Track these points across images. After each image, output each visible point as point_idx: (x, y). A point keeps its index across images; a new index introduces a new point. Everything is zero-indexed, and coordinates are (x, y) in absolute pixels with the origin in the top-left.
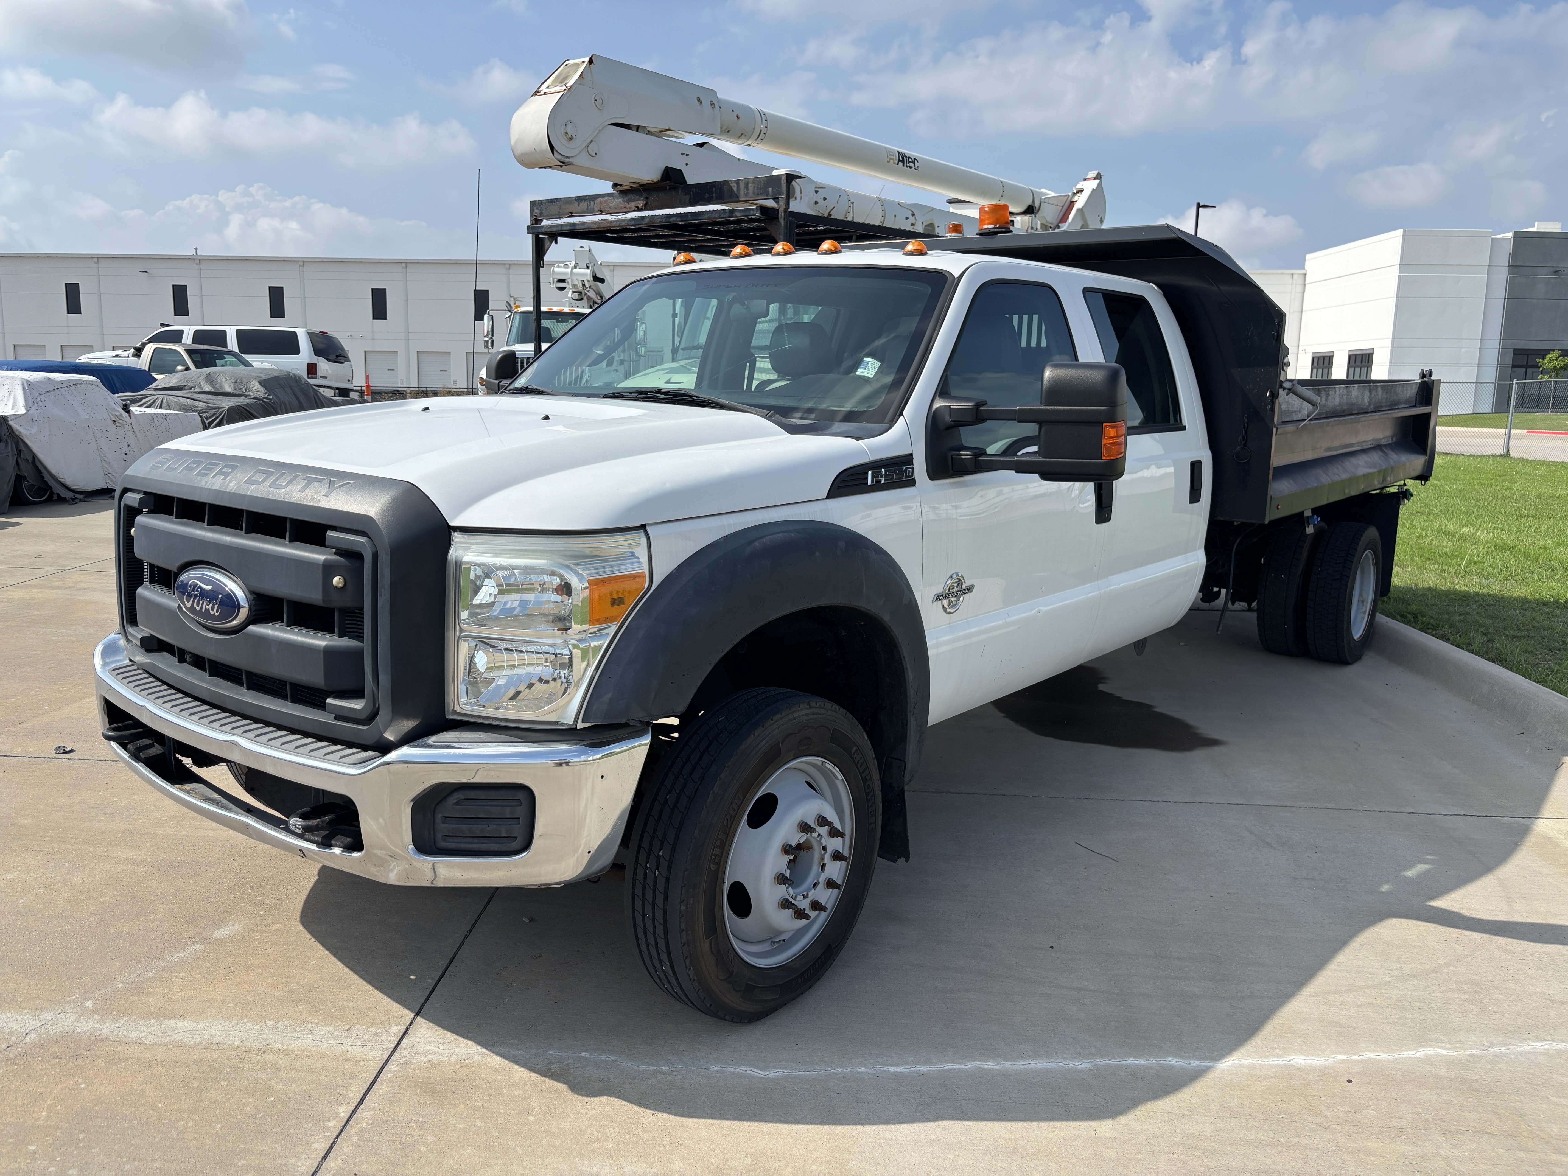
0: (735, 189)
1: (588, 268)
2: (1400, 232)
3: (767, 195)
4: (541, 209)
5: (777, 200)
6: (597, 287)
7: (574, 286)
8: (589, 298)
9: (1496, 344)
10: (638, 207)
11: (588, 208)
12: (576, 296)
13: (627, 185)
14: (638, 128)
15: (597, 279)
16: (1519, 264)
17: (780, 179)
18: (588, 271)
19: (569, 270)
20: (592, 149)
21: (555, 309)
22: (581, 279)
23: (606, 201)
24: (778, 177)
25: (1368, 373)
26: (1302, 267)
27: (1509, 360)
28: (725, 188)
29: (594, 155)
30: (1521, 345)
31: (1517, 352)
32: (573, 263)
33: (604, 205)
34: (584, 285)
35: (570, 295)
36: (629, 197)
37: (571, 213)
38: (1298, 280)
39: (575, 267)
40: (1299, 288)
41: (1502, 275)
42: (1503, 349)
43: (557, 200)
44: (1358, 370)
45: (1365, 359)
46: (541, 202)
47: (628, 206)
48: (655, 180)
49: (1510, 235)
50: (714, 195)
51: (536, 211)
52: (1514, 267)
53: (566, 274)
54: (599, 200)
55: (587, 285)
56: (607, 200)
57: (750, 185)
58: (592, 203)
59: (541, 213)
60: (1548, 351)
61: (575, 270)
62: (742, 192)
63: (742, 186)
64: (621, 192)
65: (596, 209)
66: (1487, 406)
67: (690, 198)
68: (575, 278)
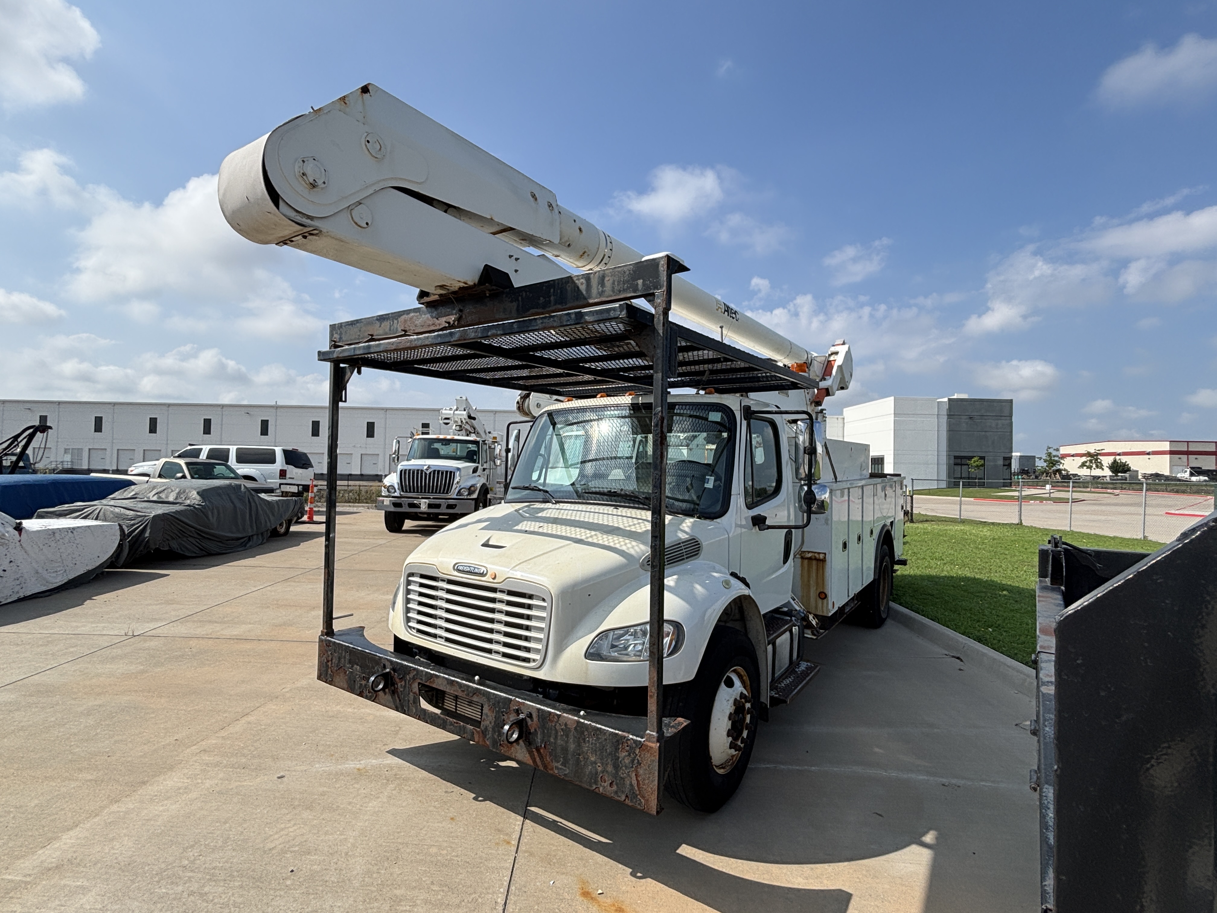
0: (583, 288)
1: (465, 410)
2: (892, 398)
3: (635, 291)
4: (341, 334)
5: (651, 298)
6: (472, 423)
7: (456, 422)
8: (466, 430)
9: (945, 453)
10: (449, 323)
11: (390, 330)
12: (458, 428)
13: (435, 294)
14: (447, 207)
15: (470, 417)
16: (952, 413)
17: (657, 265)
18: (465, 413)
19: (452, 412)
20: (361, 214)
21: (442, 437)
22: (460, 417)
23: (411, 318)
24: (654, 263)
25: (882, 469)
26: (842, 414)
27: (952, 461)
28: (569, 288)
29: (366, 226)
30: (957, 454)
31: (956, 457)
32: (455, 408)
33: (409, 323)
34: (462, 421)
35: (454, 427)
36: (439, 311)
37: (372, 335)
38: (840, 420)
39: (457, 410)
40: (841, 425)
41: (944, 420)
42: (948, 456)
43: (357, 321)
44: (876, 466)
45: (880, 461)
46: (341, 325)
47: (437, 322)
48: (471, 283)
49: (946, 400)
50: (552, 298)
51: (335, 335)
52: (950, 416)
53: (450, 414)
54: (403, 317)
55: (464, 421)
56: (413, 317)
57: (607, 279)
58: (395, 321)
59: (340, 338)
60: (972, 457)
61: (456, 412)
62: (594, 291)
63: (594, 282)
64: (429, 305)
65: (400, 329)
66: (943, 485)
67: (518, 306)
68: (456, 417)
